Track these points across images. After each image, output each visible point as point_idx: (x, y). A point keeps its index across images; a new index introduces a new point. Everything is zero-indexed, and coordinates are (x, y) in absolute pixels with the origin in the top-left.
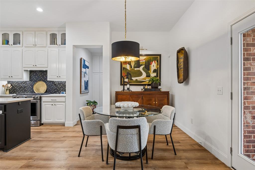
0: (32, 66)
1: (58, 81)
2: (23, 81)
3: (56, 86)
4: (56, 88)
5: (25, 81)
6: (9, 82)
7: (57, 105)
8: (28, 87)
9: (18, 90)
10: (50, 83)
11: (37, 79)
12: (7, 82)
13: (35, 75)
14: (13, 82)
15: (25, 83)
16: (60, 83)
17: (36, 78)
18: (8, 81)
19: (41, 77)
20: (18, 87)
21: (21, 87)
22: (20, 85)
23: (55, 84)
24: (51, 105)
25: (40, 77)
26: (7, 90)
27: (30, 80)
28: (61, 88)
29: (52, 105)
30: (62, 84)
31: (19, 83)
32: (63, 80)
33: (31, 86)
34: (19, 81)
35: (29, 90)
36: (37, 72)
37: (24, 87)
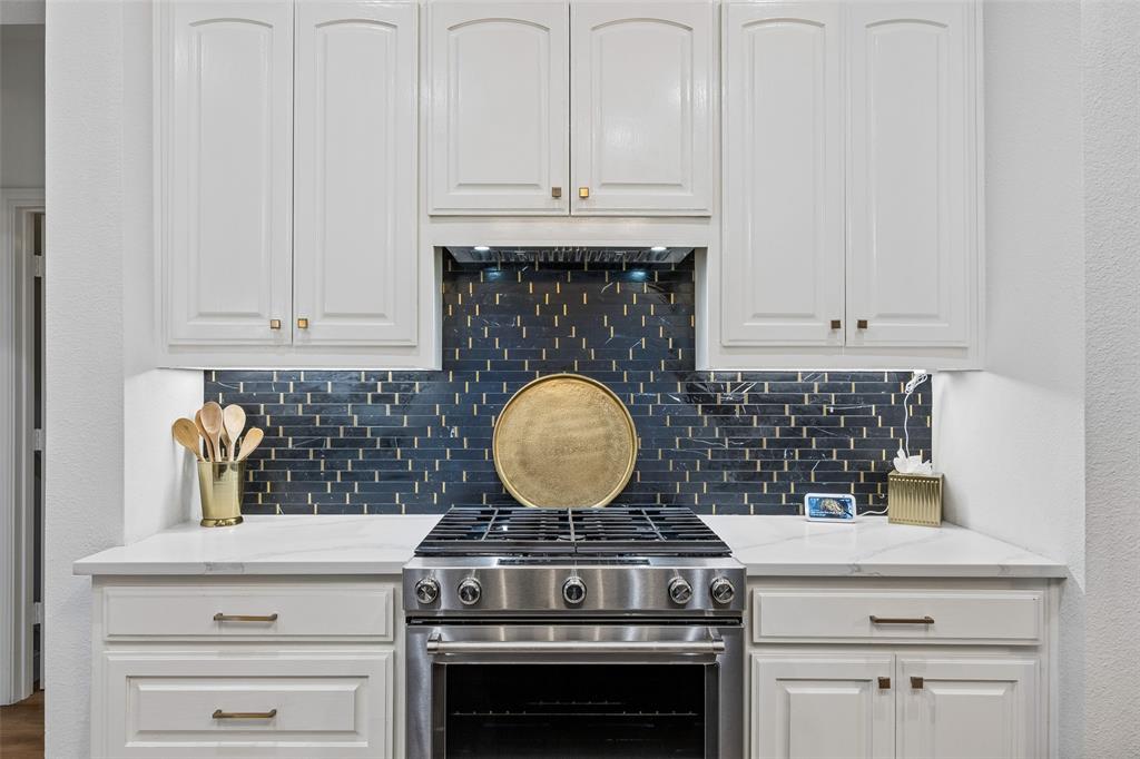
0: (542, 198)
1: (747, 377)
2: (369, 375)
3: (731, 433)
4: (732, 453)
5: (397, 375)
6: (220, 387)
7: (938, 690)
8: (434, 442)
9: (316, 476)
10: (666, 399)
11: (523, 354)
12: (200, 380)
13: (506, 311)
14: (262, 380)
15: (390, 399)
16: (769, 400)
17: (511, 337)
18: (207, 373)
19: (563, 332)
20: (320, 443)
21: (356, 439)
22: (341, 421)
23: (716, 410)
24: (854, 690)
25: (554, 332)
26: (220, 470)
27: (446, 365)
28: (779, 455)
29: (884, 684)
30: (794, 411)
31: (326, 397)
32: (886, 365)
33: (455, 431)
34: (330, 374)
35: (442, 475)
36: (526, 279)
37: (386, 443)
